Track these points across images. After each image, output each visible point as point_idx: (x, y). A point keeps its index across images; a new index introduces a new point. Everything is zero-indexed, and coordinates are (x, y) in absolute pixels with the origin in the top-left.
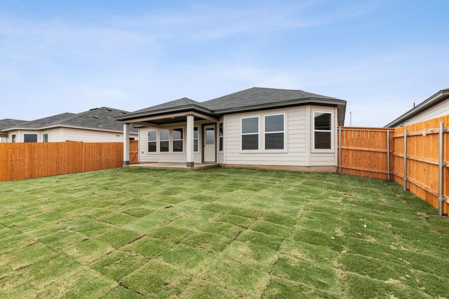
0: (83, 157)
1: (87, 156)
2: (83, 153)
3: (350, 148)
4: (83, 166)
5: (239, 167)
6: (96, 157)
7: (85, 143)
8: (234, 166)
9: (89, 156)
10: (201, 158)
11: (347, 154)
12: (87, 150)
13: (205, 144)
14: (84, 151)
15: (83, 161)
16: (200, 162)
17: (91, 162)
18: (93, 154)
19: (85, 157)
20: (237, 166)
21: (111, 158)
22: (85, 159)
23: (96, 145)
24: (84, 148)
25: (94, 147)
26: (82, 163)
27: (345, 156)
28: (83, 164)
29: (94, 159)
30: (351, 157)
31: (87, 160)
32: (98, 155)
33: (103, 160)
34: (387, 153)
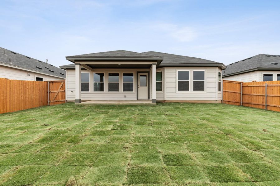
0: (8, 96)
1: (12, 95)
2: (8, 92)
3: (226, 91)
4: (8, 106)
5: (176, 101)
6: (20, 96)
7: (10, 81)
8: (172, 101)
9: (14, 95)
10: (136, 97)
11: (225, 94)
12: (12, 88)
13: (138, 86)
14: (8, 89)
15: (8, 100)
16: (136, 99)
17: (16, 101)
18: (18, 93)
19: (10, 96)
20: (174, 101)
21: (34, 97)
22: (10, 98)
23: (20, 83)
24: (8, 86)
25: (18, 85)
26: (6, 102)
27: (224, 95)
28: (8, 103)
29: (18, 99)
30: (226, 95)
31: (11, 99)
32: (23, 94)
33: (28, 99)
34: (241, 93)
